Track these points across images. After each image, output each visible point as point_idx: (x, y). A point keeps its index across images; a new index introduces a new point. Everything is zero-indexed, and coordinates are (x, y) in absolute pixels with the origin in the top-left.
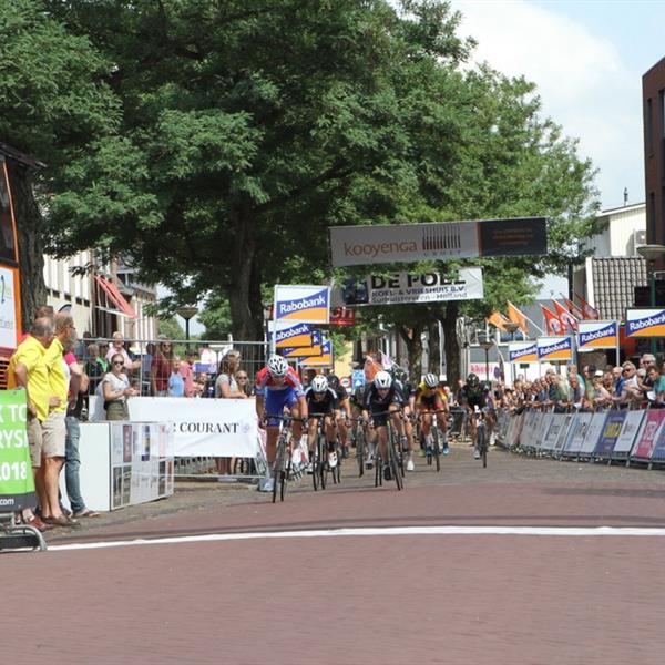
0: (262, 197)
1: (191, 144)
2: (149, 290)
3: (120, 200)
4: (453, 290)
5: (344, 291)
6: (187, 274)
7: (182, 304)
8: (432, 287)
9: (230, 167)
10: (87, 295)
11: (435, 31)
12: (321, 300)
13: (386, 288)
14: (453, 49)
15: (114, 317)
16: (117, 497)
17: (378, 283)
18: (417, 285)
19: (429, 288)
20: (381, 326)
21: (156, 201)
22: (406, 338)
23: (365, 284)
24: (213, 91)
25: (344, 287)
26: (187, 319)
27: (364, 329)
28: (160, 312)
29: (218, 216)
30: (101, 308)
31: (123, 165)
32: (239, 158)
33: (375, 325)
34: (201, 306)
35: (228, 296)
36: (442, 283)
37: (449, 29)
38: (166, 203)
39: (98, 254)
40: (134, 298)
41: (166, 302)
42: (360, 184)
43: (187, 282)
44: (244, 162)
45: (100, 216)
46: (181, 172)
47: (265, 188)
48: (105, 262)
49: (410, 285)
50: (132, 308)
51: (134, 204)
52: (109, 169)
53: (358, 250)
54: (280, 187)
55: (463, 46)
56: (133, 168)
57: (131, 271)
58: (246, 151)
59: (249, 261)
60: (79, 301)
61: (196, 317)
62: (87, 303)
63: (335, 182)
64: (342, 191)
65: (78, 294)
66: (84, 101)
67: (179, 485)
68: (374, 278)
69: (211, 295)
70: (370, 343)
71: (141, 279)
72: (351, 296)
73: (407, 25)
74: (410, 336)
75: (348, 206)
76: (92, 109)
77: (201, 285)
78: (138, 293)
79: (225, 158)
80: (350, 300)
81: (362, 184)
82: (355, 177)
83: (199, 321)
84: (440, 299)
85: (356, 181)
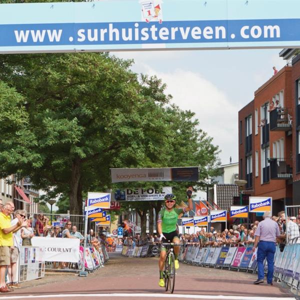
0: (83, 155)
1: (55, 131)
2: (36, 192)
3: (25, 156)
4: (160, 196)
5: (116, 195)
6: (52, 186)
7: (50, 198)
8: (152, 194)
9: (71, 142)
10: (11, 194)
11: (155, 91)
12: (107, 199)
13: (133, 194)
14: (163, 99)
15: (22, 203)
16: (22, 277)
17: (130, 192)
18: (145, 193)
19: (150, 194)
20: (130, 210)
21: (40, 157)
22: (140, 215)
23: (124, 192)
24: (65, 112)
25: (116, 193)
26: (52, 205)
27: (123, 211)
28: (40, 201)
29: (65, 163)
30: (16, 199)
31: (27, 140)
32: (74, 138)
33: (128, 209)
34: (57, 199)
35: (69, 196)
36: (156, 193)
37: (161, 91)
38: (44, 158)
39: (16, 176)
40: (30, 195)
41: (43, 197)
42: (123, 152)
43: (52, 189)
44: (76, 140)
45: (17, 163)
46: (50, 143)
47: (85, 152)
48: (18, 180)
49: (142, 193)
50: (29, 199)
51: (31, 158)
52: (21, 142)
53: (122, 177)
54: (91, 152)
55: (167, 97)
56: (31, 142)
57: (29, 184)
58: (77, 135)
59: (78, 182)
60: (7, 196)
61: (55, 204)
62: (11, 197)
63: (113, 151)
64: (116, 155)
65: (7, 193)
66: (14, 114)
67: (47, 273)
68: (128, 190)
69: (62, 195)
70: (125, 216)
71: (33, 187)
72: (118, 197)
73: (144, 88)
74: (142, 213)
75: (118, 161)
76: (17, 118)
77: (57, 191)
78: (32, 193)
79: (69, 138)
80: (118, 199)
81: (125, 152)
82: (121, 149)
83: (56, 205)
84: (154, 200)
85: (122, 151)
